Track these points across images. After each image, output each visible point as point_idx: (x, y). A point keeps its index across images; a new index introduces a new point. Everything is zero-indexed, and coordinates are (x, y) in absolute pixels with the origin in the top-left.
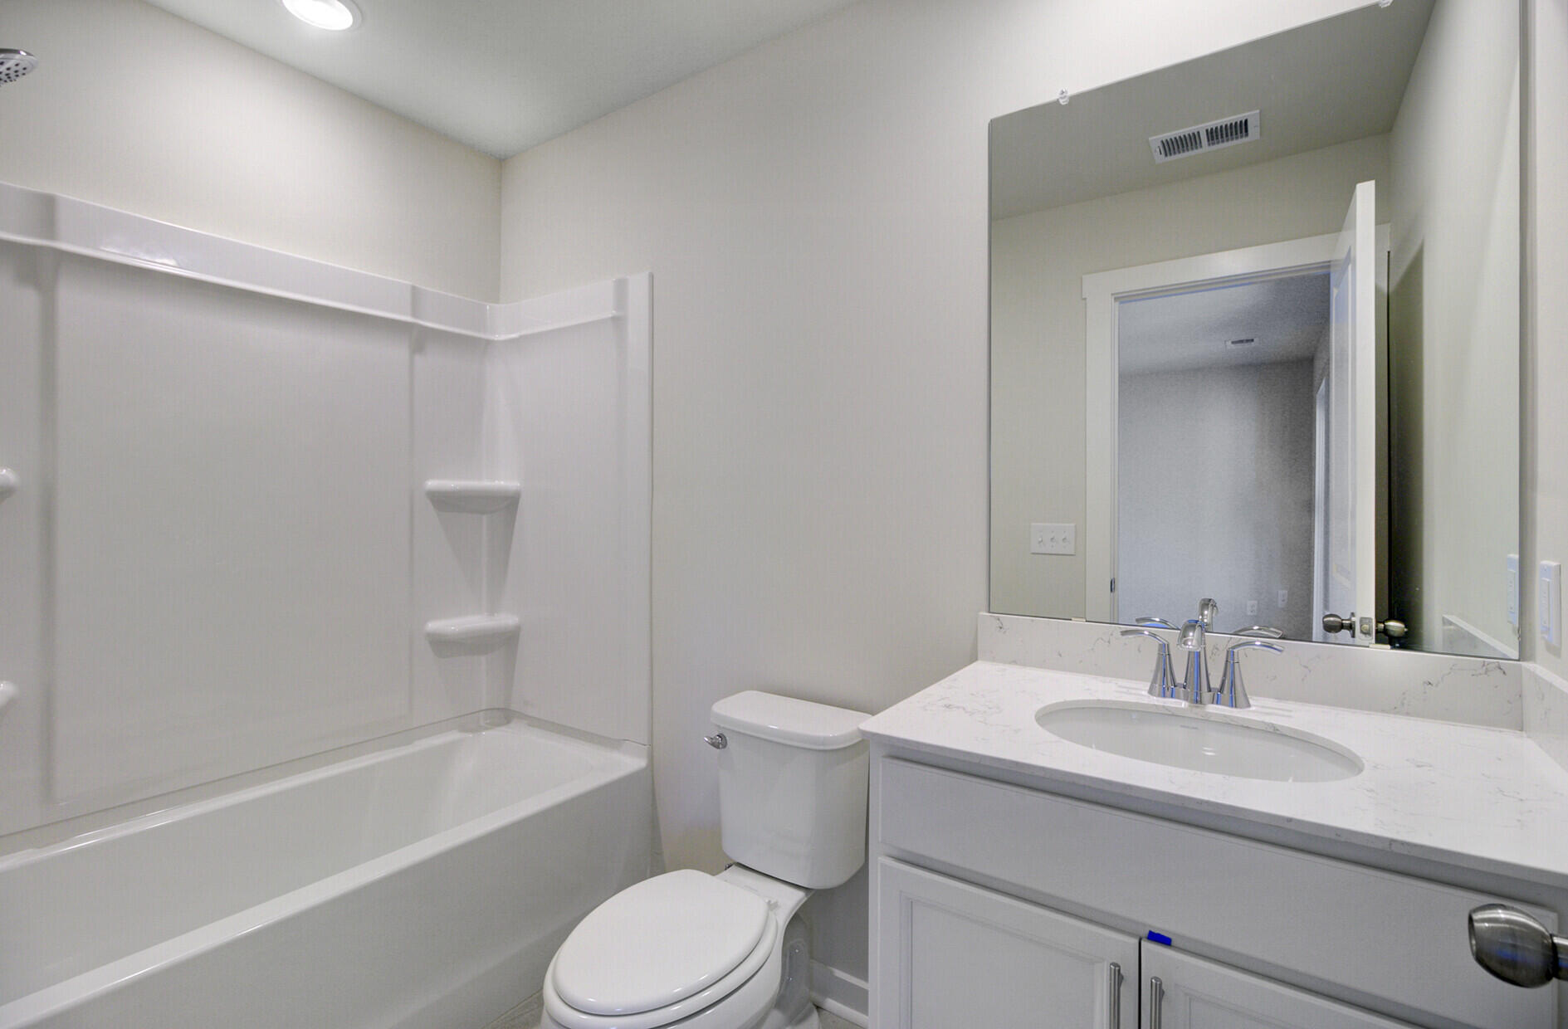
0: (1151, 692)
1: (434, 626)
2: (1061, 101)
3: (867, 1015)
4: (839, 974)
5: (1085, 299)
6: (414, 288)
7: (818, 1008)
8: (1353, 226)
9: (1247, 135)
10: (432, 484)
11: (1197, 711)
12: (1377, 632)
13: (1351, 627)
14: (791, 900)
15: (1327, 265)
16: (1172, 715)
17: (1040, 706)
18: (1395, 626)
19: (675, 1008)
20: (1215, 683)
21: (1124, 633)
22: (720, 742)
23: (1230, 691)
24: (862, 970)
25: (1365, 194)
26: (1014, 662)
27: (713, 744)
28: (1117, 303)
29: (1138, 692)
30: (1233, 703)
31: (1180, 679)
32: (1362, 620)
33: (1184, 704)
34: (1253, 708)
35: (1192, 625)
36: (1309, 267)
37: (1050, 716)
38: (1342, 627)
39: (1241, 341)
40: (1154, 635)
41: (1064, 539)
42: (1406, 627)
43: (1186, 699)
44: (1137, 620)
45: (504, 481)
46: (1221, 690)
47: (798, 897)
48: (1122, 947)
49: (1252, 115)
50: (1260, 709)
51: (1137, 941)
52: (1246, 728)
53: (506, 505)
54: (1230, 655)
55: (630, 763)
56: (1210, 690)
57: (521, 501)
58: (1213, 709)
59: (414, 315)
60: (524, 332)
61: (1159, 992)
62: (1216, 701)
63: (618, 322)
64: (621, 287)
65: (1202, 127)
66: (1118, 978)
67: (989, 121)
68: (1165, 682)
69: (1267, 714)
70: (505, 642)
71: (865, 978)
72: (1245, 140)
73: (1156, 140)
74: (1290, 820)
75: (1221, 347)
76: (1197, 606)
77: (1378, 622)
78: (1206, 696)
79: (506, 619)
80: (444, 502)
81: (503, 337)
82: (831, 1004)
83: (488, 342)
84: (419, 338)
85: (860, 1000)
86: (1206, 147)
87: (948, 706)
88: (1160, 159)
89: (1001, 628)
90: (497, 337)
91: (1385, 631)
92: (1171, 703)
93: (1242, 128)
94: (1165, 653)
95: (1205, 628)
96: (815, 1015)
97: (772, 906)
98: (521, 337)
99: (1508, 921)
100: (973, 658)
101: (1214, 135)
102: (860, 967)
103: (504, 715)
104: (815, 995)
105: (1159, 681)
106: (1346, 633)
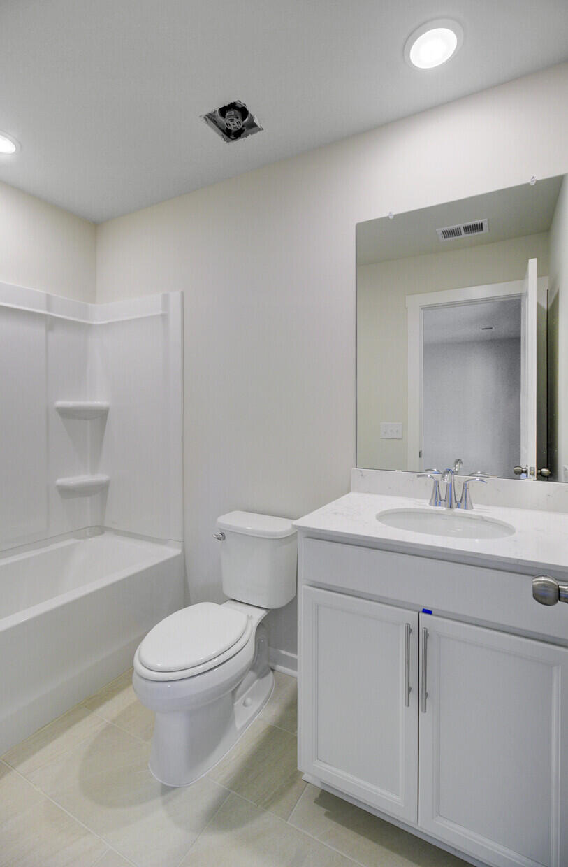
0: (430, 504)
1: (60, 481)
2: (390, 217)
3: (296, 671)
4: (283, 652)
5: (407, 308)
6: (47, 295)
7: (273, 670)
8: (528, 277)
9: (482, 230)
10: (59, 403)
11: (451, 512)
12: (537, 474)
13: (526, 472)
14: (259, 615)
15: (520, 295)
16: (438, 514)
17: (378, 512)
18: (545, 471)
19: (201, 667)
20: (459, 499)
21: (418, 476)
22: (222, 537)
23: (465, 502)
24: (294, 650)
25: (533, 264)
26: (368, 492)
27: (218, 539)
28: (422, 312)
29: (424, 504)
30: (466, 508)
31: (443, 498)
32: (531, 468)
33: (444, 509)
34: (474, 510)
35: (448, 471)
36: (510, 296)
37: (382, 517)
38: (522, 472)
39: (486, 329)
40: (432, 477)
41: (397, 431)
42: (550, 471)
43: (445, 506)
44: (427, 470)
45: (99, 402)
46: (461, 502)
47: (263, 613)
48: (411, 616)
49: (484, 221)
50: (478, 510)
51: (417, 613)
52: (470, 518)
53: (101, 415)
54: (465, 485)
55: (172, 551)
56: (456, 502)
57: (109, 413)
58: (456, 510)
59: (48, 310)
60: (110, 321)
61: (427, 635)
62: (459, 507)
63: (164, 317)
64: (166, 299)
65: (461, 225)
66: (409, 630)
67: (355, 224)
68: (437, 499)
69: (480, 512)
70: (101, 490)
71: (296, 652)
72: (481, 232)
73: (440, 230)
74: (479, 554)
75: (477, 331)
76: (453, 462)
77: (538, 469)
78: (454, 504)
79: (101, 477)
80: (65, 413)
81: (99, 323)
82: (279, 667)
83: (90, 325)
84: (51, 323)
85: (293, 664)
86: (463, 235)
87: (335, 513)
88: (443, 239)
89: (362, 475)
90: (94, 323)
91: (541, 473)
92: (438, 508)
93: (479, 227)
94: (436, 484)
95: (454, 473)
96: (271, 673)
97: (249, 618)
98: (109, 323)
99: (544, 581)
100: (349, 491)
101: (467, 229)
102: (294, 648)
103: (100, 529)
104: (271, 664)
105: (434, 498)
106: (523, 475)
